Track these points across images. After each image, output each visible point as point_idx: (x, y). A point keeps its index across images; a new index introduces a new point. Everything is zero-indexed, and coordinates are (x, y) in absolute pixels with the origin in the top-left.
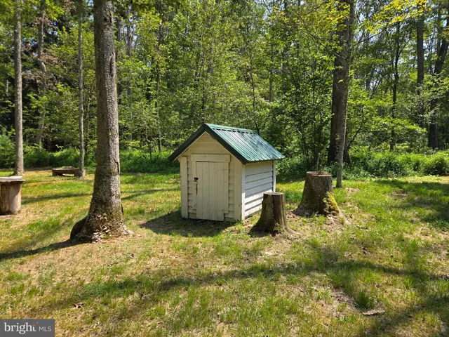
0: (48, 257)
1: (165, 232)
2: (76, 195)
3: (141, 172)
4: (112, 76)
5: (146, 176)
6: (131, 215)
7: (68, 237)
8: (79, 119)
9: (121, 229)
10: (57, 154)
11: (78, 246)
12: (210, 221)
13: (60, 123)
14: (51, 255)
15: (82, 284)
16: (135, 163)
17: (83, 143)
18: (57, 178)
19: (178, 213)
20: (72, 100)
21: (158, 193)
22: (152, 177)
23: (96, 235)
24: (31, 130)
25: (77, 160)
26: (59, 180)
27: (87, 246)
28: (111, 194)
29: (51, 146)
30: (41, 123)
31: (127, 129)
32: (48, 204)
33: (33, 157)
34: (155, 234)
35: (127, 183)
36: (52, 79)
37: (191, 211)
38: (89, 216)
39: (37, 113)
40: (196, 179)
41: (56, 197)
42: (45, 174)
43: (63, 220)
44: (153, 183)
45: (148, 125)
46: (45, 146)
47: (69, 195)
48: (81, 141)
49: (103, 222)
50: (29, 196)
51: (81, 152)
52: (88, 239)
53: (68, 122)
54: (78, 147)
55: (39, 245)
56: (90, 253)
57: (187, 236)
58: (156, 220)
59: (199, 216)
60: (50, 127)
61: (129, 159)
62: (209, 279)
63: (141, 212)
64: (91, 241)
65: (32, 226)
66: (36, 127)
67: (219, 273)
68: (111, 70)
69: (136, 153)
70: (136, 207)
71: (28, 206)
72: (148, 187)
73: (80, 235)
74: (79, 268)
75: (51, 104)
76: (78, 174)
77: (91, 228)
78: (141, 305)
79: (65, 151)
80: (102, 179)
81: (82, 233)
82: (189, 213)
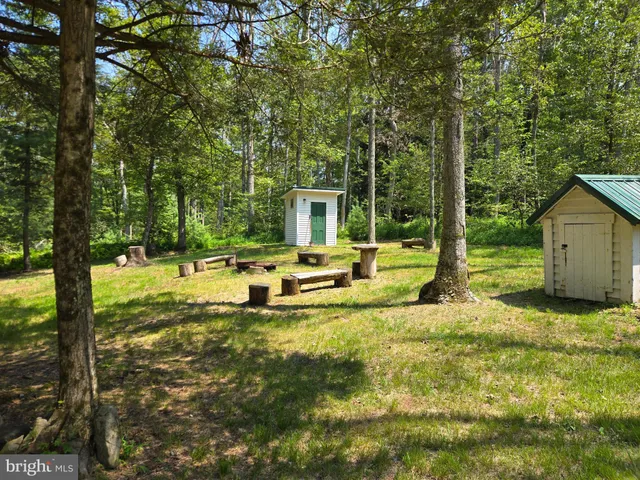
0: (400, 311)
1: (518, 306)
2: (424, 267)
3: (506, 245)
4: (459, 138)
5: (512, 250)
6: (482, 286)
7: (417, 298)
8: (430, 182)
9: (466, 295)
10: (407, 225)
11: (426, 306)
12: (584, 300)
13: (410, 188)
14: (403, 309)
15: (428, 331)
16: (499, 233)
17: (434, 209)
18: (406, 250)
19: (542, 291)
20: (424, 160)
21: (522, 269)
22: (520, 251)
23: (441, 297)
24: (382, 199)
25: (427, 231)
26: (408, 252)
27: (433, 307)
28: (456, 258)
29: (401, 215)
30: (391, 190)
31: (490, 188)
32: (399, 273)
33: (384, 228)
34: (504, 306)
35: (483, 257)
36: (402, 139)
37: (558, 287)
38: (435, 280)
39: (388, 180)
40: (565, 246)
41: (406, 267)
42: (394, 247)
43: (412, 287)
44: (518, 258)
45: (519, 180)
46: (393, 217)
47: (418, 266)
48: (431, 208)
49: (449, 285)
50: (382, 265)
51: (432, 220)
52: (434, 300)
53: (419, 187)
54: (429, 216)
55: (393, 302)
56: (436, 312)
57: (545, 312)
58: (511, 294)
59: (569, 294)
60: (400, 194)
61: (490, 227)
62: (559, 348)
63: (495, 286)
64: (437, 302)
65: (386, 288)
66: (385, 195)
67: (575, 346)
68: (458, 132)
69: (502, 221)
70: (491, 280)
71: (382, 273)
72: (512, 261)
73: (427, 297)
74: (425, 321)
75: (402, 168)
76: (428, 246)
77: (437, 290)
78: (478, 351)
79: (414, 221)
80: (448, 241)
81: (429, 294)
82: (555, 290)
